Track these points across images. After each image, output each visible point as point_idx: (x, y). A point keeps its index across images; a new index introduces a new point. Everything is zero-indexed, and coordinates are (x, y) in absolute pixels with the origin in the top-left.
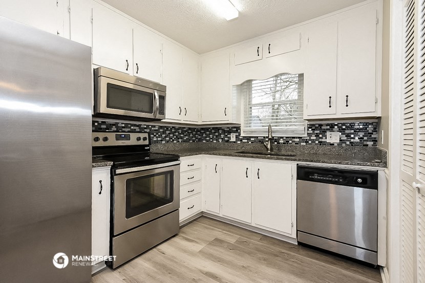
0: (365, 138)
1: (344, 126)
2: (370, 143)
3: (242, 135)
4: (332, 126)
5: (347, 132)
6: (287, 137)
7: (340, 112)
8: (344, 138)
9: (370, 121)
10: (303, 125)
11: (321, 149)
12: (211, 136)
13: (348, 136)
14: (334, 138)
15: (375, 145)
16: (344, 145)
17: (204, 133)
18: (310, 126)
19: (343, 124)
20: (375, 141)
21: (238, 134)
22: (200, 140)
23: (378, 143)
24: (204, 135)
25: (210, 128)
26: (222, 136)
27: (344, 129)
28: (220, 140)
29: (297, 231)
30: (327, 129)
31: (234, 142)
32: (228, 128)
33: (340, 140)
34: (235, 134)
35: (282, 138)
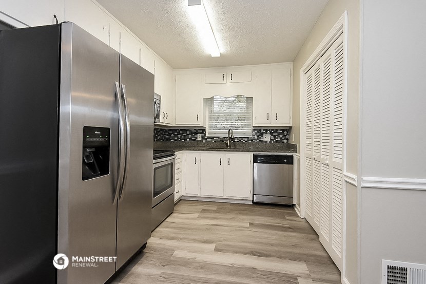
0: (283, 138)
1: (273, 131)
2: (285, 141)
3: (207, 135)
4: (266, 131)
5: (274, 134)
6: (239, 138)
7: (273, 123)
8: (273, 138)
9: (285, 128)
10: (250, 130)
11: (261, 145)
12: (179, 136)
13: (275, 136)
14: (267, 138)
15: (288, 141)
16: (272, 142)
17: (172, 133)
18: (254, 130)
19: (272, 130)
20: (287, 140)
21: (203, 135)
22: (168, 140)
23: (289, 141)
24: (172, 135)
25: (178, 130)
26: (190, 136)
27: (273, 133)
28: (188, 140)
29: (253, 195)
30: (264, 133)
31: (200, 141)
32: (195, 130)
33: (271, 139)
34: (201, 135)
35: (237, 138)
